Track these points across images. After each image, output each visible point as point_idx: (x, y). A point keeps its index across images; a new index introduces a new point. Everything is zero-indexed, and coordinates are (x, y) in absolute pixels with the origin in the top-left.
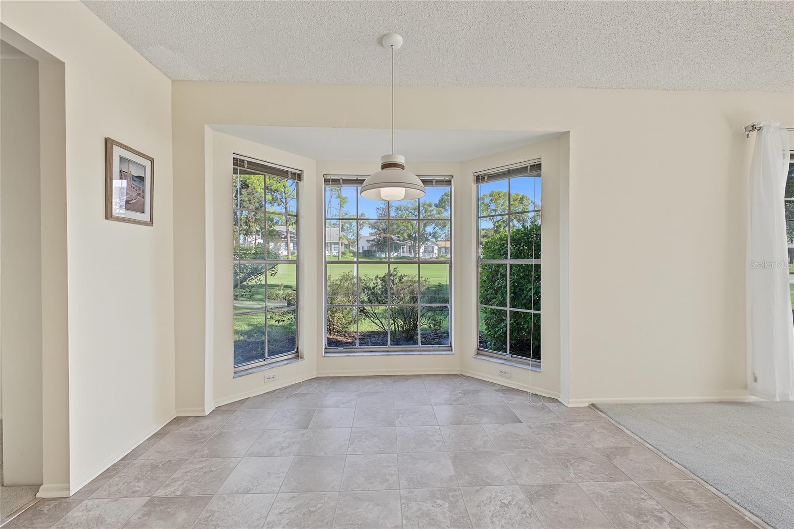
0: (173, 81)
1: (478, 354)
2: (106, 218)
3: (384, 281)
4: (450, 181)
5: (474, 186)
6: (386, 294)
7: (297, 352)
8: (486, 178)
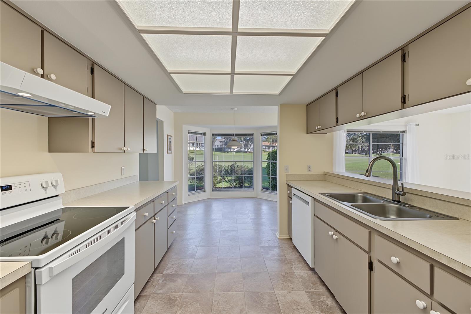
0: (174, 113)
1: (262, 191)
2: (167, 153)
3: (232, 167)
4: (253, 135)
5: (261, 137)
6: (232, 172)
7: (204, 190)
8: (264, 135)
